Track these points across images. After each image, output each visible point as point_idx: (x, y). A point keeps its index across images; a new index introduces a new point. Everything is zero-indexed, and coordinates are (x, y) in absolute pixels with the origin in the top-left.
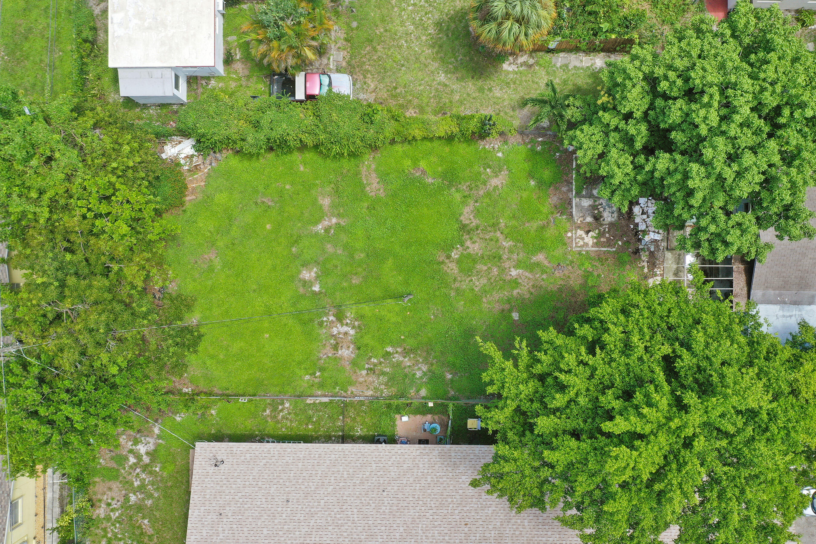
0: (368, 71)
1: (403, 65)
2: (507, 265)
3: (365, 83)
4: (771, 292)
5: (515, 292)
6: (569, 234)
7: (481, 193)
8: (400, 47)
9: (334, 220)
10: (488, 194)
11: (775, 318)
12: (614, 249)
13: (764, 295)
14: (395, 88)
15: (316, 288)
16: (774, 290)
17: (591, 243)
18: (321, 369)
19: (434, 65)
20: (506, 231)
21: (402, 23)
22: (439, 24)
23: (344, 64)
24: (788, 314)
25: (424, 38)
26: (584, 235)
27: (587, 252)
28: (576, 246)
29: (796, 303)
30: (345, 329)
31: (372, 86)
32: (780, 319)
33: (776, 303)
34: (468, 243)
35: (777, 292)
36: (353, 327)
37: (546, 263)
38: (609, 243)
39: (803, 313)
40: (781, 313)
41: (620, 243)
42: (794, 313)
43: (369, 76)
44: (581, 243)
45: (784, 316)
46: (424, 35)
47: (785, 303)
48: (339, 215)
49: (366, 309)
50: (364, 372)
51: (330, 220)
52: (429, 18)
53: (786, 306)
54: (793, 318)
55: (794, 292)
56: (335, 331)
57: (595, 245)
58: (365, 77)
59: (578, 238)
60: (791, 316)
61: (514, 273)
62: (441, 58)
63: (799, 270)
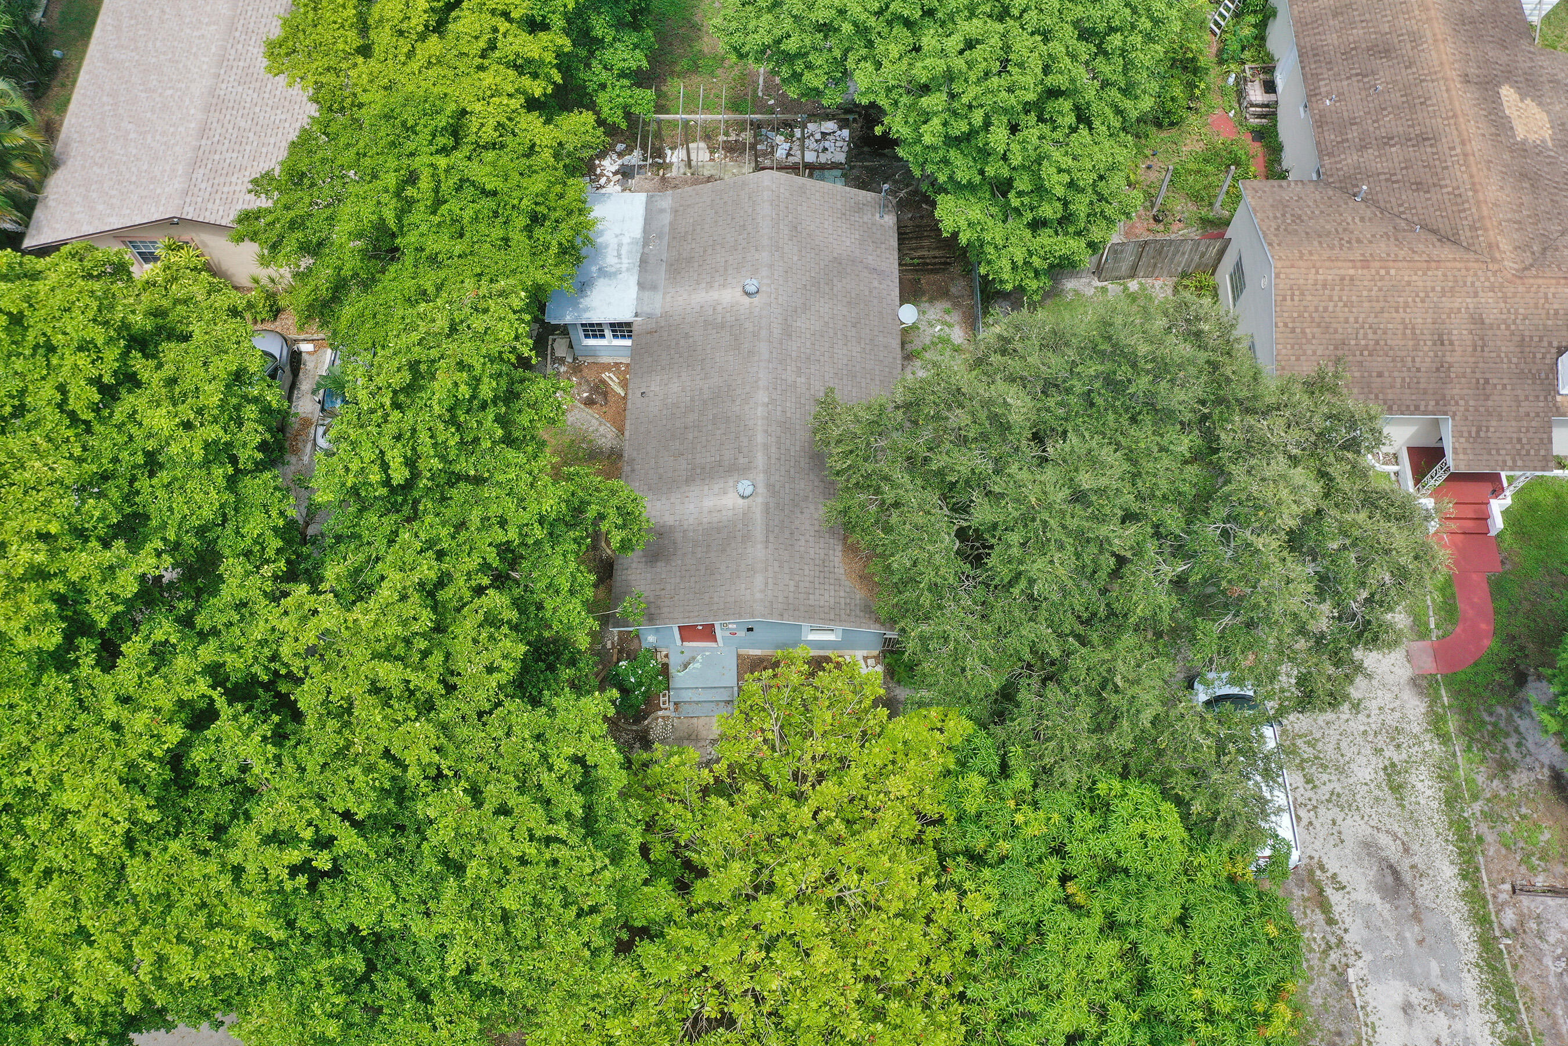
4: (666, 219)
11: (618, 232)
12: (760, 94)
13: (662, 211)
16: (671, 224)
24: (624, 252)
29: (644, 262)
32: (616, 240)
33: (646, 230)
35: (667, 229)
38: (771, 87)
39: (624, 276)
40: (626, 240)
41: (772, 102)
42: (625, 260)
45: (620, 245)
47: (646, 242)
53: (640, 248)
54: (616, 260)
55: (664, 257)
60: (619, 256)
63: (705, 251)
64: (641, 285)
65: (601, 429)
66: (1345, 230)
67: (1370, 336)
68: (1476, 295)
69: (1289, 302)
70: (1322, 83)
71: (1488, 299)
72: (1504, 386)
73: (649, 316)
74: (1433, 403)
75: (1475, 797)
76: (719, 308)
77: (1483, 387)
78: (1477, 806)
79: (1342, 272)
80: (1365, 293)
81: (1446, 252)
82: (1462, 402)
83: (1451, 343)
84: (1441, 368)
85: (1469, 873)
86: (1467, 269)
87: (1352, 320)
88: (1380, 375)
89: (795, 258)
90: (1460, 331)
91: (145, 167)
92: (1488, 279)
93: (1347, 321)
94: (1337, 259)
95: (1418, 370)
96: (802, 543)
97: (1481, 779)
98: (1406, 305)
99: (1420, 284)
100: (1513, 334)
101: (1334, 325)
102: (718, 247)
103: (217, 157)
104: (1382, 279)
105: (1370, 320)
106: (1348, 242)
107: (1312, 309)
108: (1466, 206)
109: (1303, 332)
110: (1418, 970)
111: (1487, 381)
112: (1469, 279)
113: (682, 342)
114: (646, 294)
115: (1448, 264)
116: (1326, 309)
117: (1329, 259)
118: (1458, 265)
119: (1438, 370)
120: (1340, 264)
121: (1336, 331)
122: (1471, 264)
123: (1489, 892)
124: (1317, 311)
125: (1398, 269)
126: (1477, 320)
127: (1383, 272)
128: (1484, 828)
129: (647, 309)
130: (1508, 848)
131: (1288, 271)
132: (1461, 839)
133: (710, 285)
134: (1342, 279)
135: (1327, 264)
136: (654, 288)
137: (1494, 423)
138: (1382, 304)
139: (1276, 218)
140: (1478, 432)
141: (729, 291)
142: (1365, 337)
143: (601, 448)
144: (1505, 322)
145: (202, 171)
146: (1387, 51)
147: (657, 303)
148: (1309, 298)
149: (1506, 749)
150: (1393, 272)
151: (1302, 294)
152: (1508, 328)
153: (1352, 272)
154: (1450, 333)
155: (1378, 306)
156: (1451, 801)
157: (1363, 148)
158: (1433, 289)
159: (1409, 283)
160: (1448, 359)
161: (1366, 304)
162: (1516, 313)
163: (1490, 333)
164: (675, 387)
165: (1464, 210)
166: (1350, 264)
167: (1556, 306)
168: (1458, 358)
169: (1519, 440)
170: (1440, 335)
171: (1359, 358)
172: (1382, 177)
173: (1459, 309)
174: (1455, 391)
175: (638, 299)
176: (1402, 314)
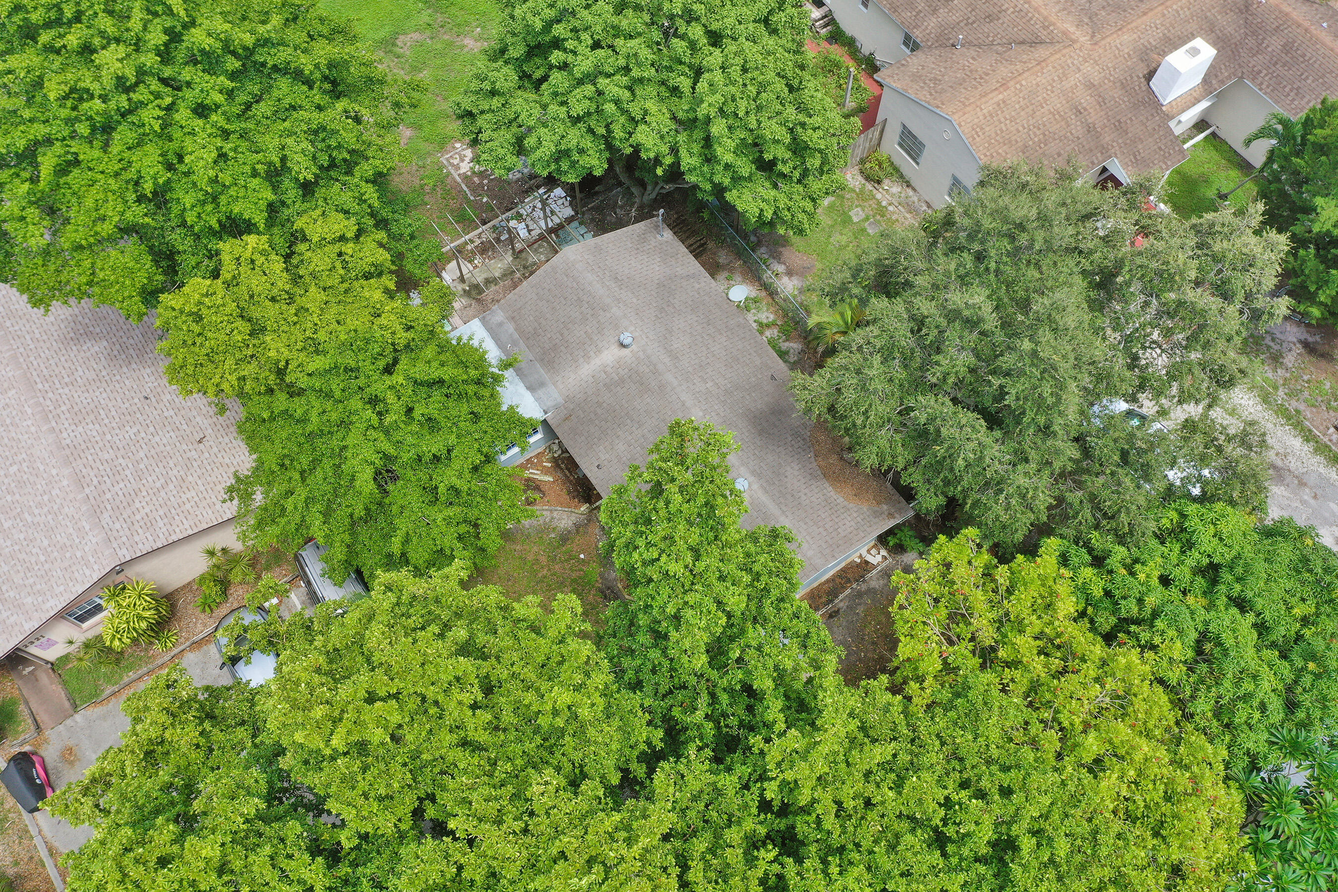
4: (510, 328)
6: (458, 145)
7: (446, 37)
10: (449, 44)
12: (472, 198)
13: (501, 324)
16: (516, 330)
17: (462, 171)
26: (467, 160)
27: (449, 174)
28: (447, 160)
33: (500, 346)
35: (516, 336)
38: (474, 189)
41: (485, 200)
44: (455, 162)
55: (531, 357)
57: (465, 177)
59: (460, 155)
63: (562, 335)
64: (531, 388)
65: (555, 514)
66: (971, 71)
67: (1038, 132)
68: (1080, 70)
69: (978, 139)
71: (1087, 68)
72: (1131, 119)
73: (556, 407)
74: (1099, 155)
75: (1276, 388)
76: (608, 369)
77: (1120, 127)
78: (1281, 392)
79: (996, 100)
80: (1017, 106)
81: (1042, 52)
82: (1115, 144)
83: (1085, 110)
84: (1090, 129)
85: (1308, 437)
86: (1064, 56)
87: (1021, 128)
89: (635, 300)
90: (1086, 99)
91: (46, 542)
92: (1079, 56)
93: (1019, 131)
94: (986, 94)
95: (1078, 138)
96: (804, 498)
97: (1270, 375)
98: (1045, 100)
99: (1044, 81)
100: (1114, 83)
101: (1013, 138)
102: (570, 325)
103: (108, 496)
104: (1021, 91)
105: (1031, 122)
106: (981, 78)
107: (993, 135)
108: (1030, 15)
109: (998, 154)
110: (1327, 515)
111: (1119, 121)
112: (1069, 62)
113: (599, 411)
114: (540, 393)
115: (1052, 59)
116: (1001, 130)
117: (981, 96)
118: (1057, 56)
119: (1089, 131)
120: (991, 96)
121: (1017, 142)
122: (1064, 51)
123: (1326, 440)
124: (997, 135)
125: (1026, 79)
126: (1090, 86)
127: (1018, 86)
128: (1294, 403)
129: (550, 403)
130: (1313, 406)
131: (964, 118)
132: (1289, 418)
133: (587, 357)
134: (999, 105)
135: (983, 100)
136: (542, 384)
137: (1140, 146)
138: (1031, 108)
139: (922, 87)
140: (1135, 158)
141: (606, 352)
142: (1035, 135)
143: (566, 529)
144: (1105, 77)
145: (106, 515)
147: (554, 394)
148: (987, 129)
149: (1269, 347)
150: (1024, 83)
151: (982, 129)
152: (1110, 81)
153: (1001, 97)
154: (1080, 104)
155: (1029, 110)
156: (1266, 399)
158: (1054, 81)
159: (1038, 85)
160: (1090, 121)
161: (1022, 113)
162: (1108, 68)
163: (1101, 90)
164: (621, 447)
165: (1031, 19)
166: (997, 92)
167: (1126, 51)
168: (1095, 117)
169: (1160, 148)
170: (1076, 108)
171: (1040, 151)
172: (962, 24)
173: (1076, 85)
174: (1107, 138)
175: (537, 400)
176: (1046, 107)
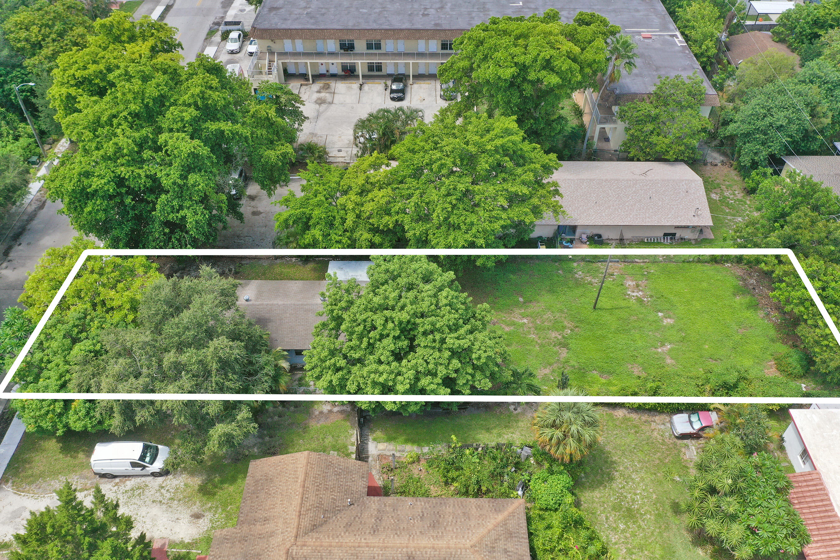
0: (662, 444)
1: (634, 448)
2: (530, 325)
3: (662, 436)
5: (523, 311)
7: (555, 365)
8: (639, 461)
9: (660, 350)
10: (550, 365)
11: (362, 275)
14: (636, 432)
15: (660, 314)
18: (643, 275)
19: (608, 448)
20: (534, 343)
21: (642, 479)
22: (611, 479)
23: (683, 450)
25: (621, 468)
30: (635, 294)
31: (655, 433)
34: (560, 337)
36: (629, 295)
37: (503, 326)
40: (357, 276)
43: (660, 441)
46: (621, 471)
48: (658, 353)
49: (623, 304)
50: (615, 274)
51: (663, 350)
52: (621, 483)
54: (350, 275)
56: (641, 293)
58: (663, 440)
61: (525, 321)
62: (604, 454)
67: (273, 491)
68: (282, 533)
69: (291, 459)
70: (423, 503)
71: (279, 539)
72: (242, 549)
74: (242, 519)
77: (244, 539)
79: (300, 477)
80: (290, 488)
81: (306, 522)
82: (240, 531)
83: (264, 524)
86: (293, 528)
87: (281, 484)
88: (257, 497)
90: (268, 527)
92: (288, 538)
95: (256, 512)
98: (282, 504)
99: (290, 509)
100: (263, 550)
101: (280, 477)
104: (295, 493)
105: (279, 491)
108: (331, 538)
109: (279, 466)
111: (246, 541)
112: (289, 529)
115: (297, 520)
116: (286, 473)
118: (296, 524)
119: (255, 520)
121: (277, 478)
124: (286, 470)
126: (272, 534)
127: (298, 493)
134: (297, 478)
135: (304, 472)
137: (229, 545)
140: (227, 539)
144: (269, 546)
146: (434, 527)
148: (292, 466)
150: (297, 497)
151: (293, 463)
152: (266, 548)
153: (299, 481)
154: (268, 524)
155: (284, 493)
157: (379, 511)
158: (287, 514)
159: (291, 504)
160: (258, 523)
161: (286, 488)
162: (272, 551)
163: (266, 540)
165: (328, 537)
166: (303, 480)
168: (258, 528)
169: (220, 557)
170: (268, 520)
171: (265, 488)
173: (277, 526)
174: (245, 528)
176: (279, 503)
